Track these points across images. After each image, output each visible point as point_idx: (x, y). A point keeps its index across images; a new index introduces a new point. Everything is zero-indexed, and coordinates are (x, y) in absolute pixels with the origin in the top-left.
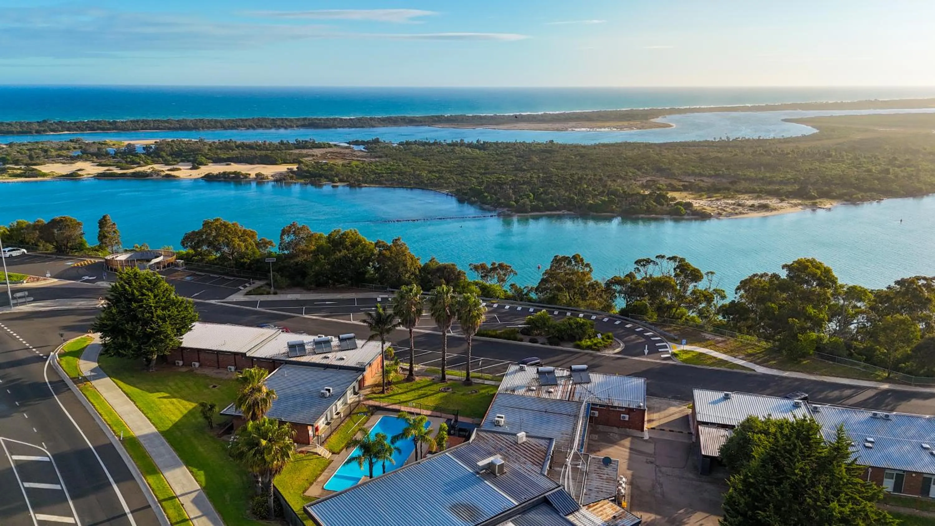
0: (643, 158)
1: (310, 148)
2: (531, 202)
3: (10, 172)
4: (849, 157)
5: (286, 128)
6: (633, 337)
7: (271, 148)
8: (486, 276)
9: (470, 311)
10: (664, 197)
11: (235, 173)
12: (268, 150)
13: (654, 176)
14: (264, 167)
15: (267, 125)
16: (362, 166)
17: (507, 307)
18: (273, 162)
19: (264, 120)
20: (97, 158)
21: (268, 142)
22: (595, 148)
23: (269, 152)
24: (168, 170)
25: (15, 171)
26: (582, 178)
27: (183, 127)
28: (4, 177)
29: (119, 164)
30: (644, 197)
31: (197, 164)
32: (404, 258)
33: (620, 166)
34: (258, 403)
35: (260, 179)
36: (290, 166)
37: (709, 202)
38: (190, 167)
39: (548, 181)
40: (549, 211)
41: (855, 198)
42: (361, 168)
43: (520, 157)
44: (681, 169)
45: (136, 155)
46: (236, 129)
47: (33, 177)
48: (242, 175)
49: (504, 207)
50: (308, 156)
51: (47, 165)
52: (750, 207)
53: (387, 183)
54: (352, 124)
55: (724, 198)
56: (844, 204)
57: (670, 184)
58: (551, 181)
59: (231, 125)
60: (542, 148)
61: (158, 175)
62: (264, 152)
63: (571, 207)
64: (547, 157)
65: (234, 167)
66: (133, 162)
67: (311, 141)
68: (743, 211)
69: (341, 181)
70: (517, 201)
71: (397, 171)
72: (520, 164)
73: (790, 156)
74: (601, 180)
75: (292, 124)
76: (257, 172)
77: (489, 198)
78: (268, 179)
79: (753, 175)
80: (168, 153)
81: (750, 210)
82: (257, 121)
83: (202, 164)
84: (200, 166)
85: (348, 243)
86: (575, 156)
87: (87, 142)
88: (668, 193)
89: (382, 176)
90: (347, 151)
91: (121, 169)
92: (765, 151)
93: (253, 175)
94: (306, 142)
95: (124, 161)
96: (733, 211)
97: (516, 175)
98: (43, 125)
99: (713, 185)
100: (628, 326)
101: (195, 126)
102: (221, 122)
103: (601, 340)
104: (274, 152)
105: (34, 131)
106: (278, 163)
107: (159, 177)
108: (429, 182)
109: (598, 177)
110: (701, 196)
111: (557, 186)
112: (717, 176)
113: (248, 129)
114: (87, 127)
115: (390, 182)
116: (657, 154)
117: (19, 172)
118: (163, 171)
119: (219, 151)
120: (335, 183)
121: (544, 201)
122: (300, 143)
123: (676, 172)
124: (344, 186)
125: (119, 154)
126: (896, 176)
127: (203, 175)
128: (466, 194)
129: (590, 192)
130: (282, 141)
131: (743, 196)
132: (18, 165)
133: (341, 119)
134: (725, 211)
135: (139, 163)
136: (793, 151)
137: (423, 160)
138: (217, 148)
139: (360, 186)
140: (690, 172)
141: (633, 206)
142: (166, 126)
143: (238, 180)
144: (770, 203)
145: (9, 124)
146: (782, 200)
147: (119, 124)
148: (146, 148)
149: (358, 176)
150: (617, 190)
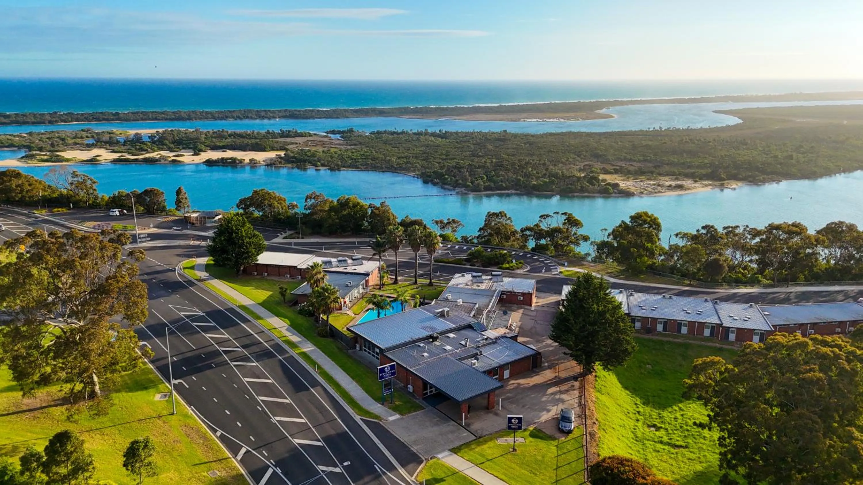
0: (582, 146)
1: (293, 137)
2: (484, 183)
3: (38, 157)
4: (762, 145)
5: (269, 119)
6: (537, 263)
7: (260, 137)
8: (443, 228)
9: (432, 240)
10: (596, 179)
11: (231, 159)
12: (257, 139)
13: (591, 161)
14: (256, 154)
15: (253, 116)
16: (339, 153)
17: (457, 247)
18: (263, 150)
19: (250, 111)
20: (109, 145)
21: (256, 131)
22: (542, 137)
23: (258, 140)
24: (174, 156)
25: (42, 157)
26: (528, 163)
27: (178, 118)
28: (34, 162)
29: (130, 151)
30: (579, 179)
31: (198, 151)
32: (388, 215)
33: (563, 153)
34: (319, 280)
35: (253, 164)
36: (278, 153)
37: (634, 183)
38: (192, 153)
39: (499, 166)
40: (499, 190)
41: (758, 179)
42: (339, 155)
43: (477, 145)
44: (615, 155)
45: (143, 143)
46: (225, 120)
47: (59, 162)
48: (238, 160)
49: (462, 187)
50: (292, 143)
51: (68, 152)
52: (669, 187)
53: (362, 167)
54: (328, 115)
55: (648, 179)
56: (748, 185)
57: (604, 168)
58: (502, 166)
59: (220, 116)
60: (497, 137)
61: (166, 160)
62: (253, 141)
63: (518, 187)
64: (500, 145)
65: (229, 154)
66: (142, 149)
67: (294, 131)
68: (661, 191)
69: (323, 165)
70: (472, 183)
71: (370, 157)
72: (477, 150)
73: (711, 144)
74: (544, 164)
75: (275, 115)
76: (251, 158)
77: (449, 179)
78: (260, 163)
79: (676, 160)
80: (171, 141)
81: (668, 189)
82: (243, 112)
83: (201, 151)
84: (201, 153)
85: (351, 205)
86: (525, 144)
87: (96, 131)
88: (599, 176)
89: (358, 162)
90: (326, 139)
91: (133, 155)
92: (691, 140)
93: (247, 161)
94: (289, 131)
95: (133, 149)
96: (653, 191)
97: (472, 161)
98: (54, 116)
99: (640, 169)
100: (535, 258)
101: (189, 117)
102: (211, 113)
103: (515, 264)
104: (262, 140)
105: (47, 122)
106: (267, 150)
107: (167, 162)
108: (398, 166)
109: (542, 162)
110: (628, 178)
111: (506, 170)
112: (645, 161)
113: (236, 119)
114: (93, 118)
115: (365, 167)
116: (596, 143)
117: (45, 157)
118: (169, 157)
119: (214, 139)
120: (318, 167)
121: (495, 182)
122: (284, 132)
123: (610, 158)
124: (325, 170)
125: (128, 143)
126: (798, 162)
127: (204, 160)
128: (429, 176)
129: (534, 175)
130: (268, 131)
131: (664, 178)
132: (43, 152)
133: (318, 111)
134: (646, 190)
135: (147, 150)
136: (714, 140)
137: (393, 147)
138: (212, 137)
139: (339, 170)
140: (622, 158)
141: (570, 186)
142: (162, 117)
143: (234, 165)
144: (686, 184)
145: (24, 115)
146: (696, 182)
147: (122, 116)
148: (151, 137)
149: (337, 161)
150: (557, 174)
